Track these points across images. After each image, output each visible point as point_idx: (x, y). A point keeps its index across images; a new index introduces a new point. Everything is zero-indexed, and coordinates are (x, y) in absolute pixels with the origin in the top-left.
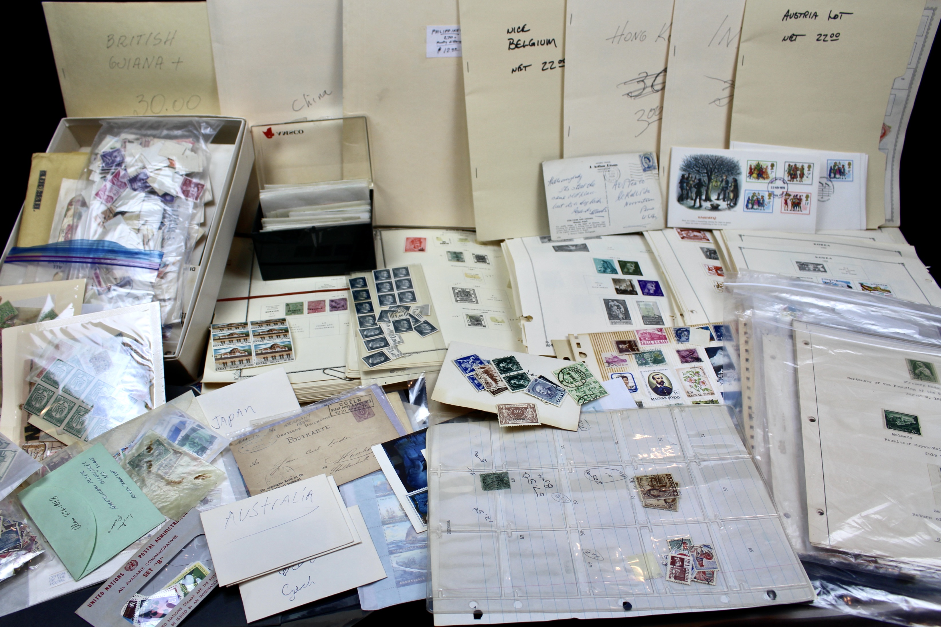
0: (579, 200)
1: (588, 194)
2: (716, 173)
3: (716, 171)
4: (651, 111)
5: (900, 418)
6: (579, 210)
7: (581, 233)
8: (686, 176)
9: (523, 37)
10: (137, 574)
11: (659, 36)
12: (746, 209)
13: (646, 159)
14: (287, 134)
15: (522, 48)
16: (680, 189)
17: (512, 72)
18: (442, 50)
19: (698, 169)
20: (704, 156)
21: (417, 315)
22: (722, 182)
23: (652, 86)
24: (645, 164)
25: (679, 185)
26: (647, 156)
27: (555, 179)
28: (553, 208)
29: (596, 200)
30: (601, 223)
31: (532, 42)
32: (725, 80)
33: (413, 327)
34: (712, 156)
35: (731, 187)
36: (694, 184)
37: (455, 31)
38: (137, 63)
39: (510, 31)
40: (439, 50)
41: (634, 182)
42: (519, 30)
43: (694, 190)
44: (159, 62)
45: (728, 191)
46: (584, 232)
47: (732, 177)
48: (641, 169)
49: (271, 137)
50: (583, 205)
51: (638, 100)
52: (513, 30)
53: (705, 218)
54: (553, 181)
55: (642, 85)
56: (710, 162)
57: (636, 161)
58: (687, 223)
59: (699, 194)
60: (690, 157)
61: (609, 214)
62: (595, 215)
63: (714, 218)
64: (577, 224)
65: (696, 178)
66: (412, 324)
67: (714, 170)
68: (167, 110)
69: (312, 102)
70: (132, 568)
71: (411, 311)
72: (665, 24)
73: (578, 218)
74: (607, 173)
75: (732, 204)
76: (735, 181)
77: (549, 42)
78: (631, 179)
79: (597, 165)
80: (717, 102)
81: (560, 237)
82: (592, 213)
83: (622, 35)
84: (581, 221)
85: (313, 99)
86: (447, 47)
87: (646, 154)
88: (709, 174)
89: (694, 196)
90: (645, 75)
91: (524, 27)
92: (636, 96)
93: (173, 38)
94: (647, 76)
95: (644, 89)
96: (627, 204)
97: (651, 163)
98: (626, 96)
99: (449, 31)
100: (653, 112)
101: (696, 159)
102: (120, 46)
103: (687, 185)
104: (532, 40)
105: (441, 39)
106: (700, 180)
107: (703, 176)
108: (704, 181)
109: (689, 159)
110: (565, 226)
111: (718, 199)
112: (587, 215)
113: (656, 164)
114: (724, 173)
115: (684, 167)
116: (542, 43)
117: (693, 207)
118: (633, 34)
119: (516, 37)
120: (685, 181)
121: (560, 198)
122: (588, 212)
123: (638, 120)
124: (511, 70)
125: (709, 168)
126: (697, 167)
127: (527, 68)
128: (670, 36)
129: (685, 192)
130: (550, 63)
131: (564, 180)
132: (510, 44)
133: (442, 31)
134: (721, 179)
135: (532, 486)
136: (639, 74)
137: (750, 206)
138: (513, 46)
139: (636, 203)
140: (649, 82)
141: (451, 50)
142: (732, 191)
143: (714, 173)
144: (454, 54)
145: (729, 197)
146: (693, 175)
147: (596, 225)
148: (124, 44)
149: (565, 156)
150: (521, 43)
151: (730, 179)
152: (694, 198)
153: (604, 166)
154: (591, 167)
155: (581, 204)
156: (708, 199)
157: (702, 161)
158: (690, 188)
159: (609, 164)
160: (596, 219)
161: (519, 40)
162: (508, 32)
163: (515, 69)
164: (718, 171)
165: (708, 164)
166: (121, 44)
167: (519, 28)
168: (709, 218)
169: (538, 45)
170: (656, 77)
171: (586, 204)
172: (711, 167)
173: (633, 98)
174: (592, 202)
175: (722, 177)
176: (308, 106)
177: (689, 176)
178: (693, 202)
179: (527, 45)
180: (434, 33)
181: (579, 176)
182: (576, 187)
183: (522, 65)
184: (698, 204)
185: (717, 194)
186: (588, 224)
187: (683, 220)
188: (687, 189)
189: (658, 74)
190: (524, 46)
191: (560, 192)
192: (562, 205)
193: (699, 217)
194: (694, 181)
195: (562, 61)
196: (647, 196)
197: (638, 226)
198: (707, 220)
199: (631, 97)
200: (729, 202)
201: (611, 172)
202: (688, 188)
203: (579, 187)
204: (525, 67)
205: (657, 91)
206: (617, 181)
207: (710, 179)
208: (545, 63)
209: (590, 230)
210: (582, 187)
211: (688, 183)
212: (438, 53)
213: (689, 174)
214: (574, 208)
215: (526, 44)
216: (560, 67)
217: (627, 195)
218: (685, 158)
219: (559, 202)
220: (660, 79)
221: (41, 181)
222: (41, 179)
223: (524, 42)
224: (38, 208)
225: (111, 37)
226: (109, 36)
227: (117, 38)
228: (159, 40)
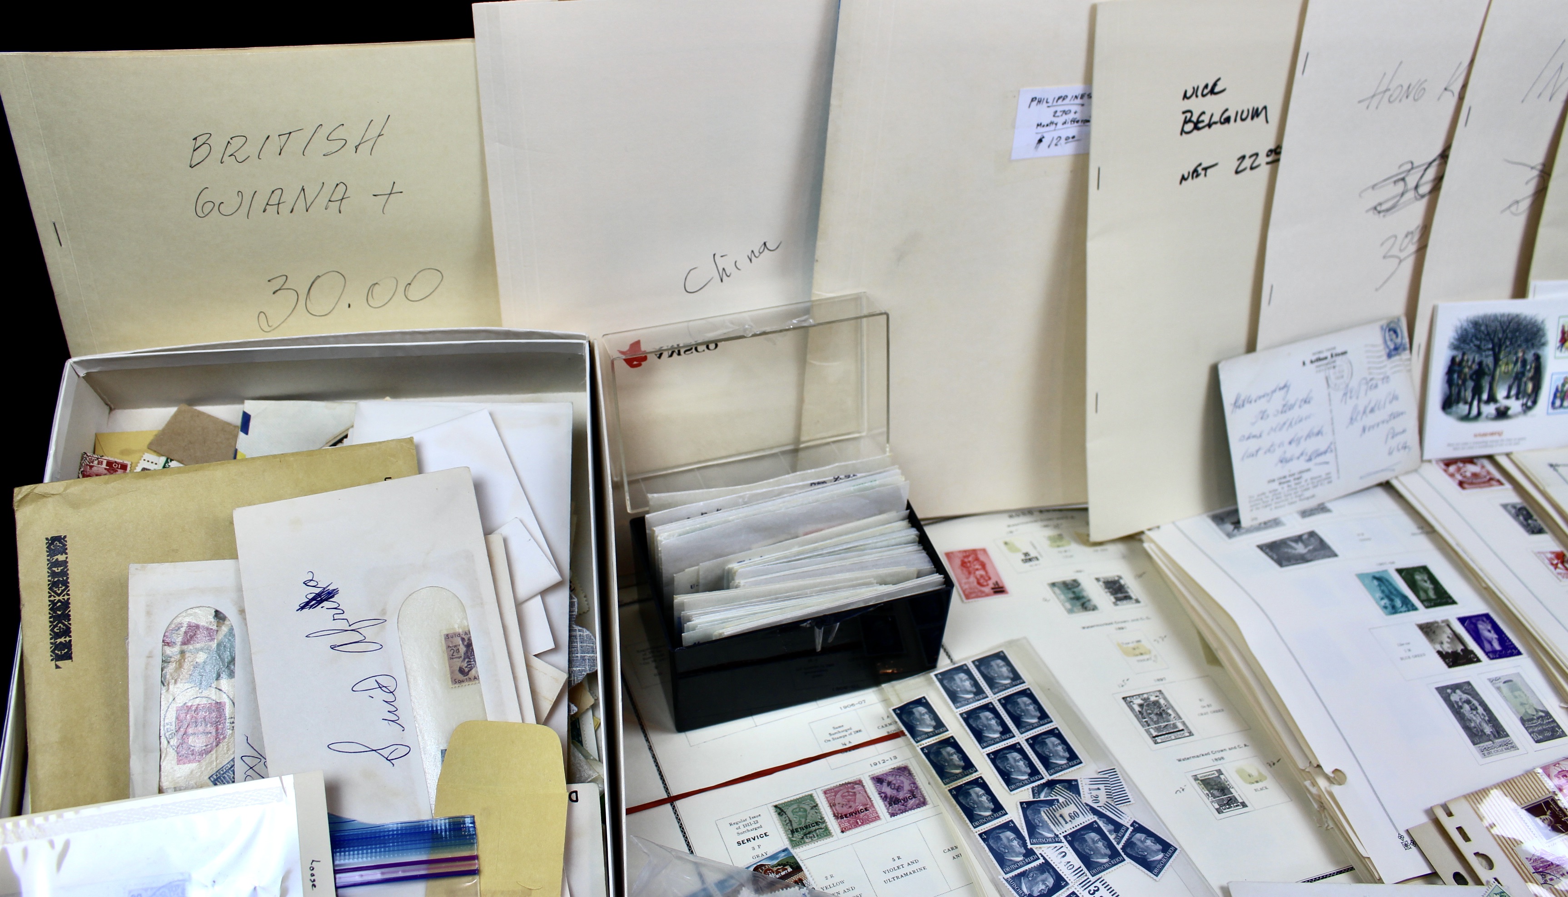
0: (1286, 435)
1: (1301, 421)
2: (1507, 347)
3: (1508, 343)
4: (1406, 236)
6: (1288, 455)
7: (1292, 503)
8: (1458, 360)
9: (1211, 106)
11: (1446, 89)
12: (1551, 410)
13: (1392, 333)
14: (679, 353)
15: (1207, 128)
16: (1446, 386)
17: (1181, 182)
18: (1045, 142)
19: (1477, 343)
20: (1490, 317)
22: (1516, 363)
23: (1416, 187)
24: (1389, 343)
25: (1446, 378)
26: (1392, 325)
27: (1242, 398)
28: (1243, 459)
29: (1316, 430)
30: (1324, 476)
31: (1225, 116)
32: (1533, 165)
34: (1503, 315)
35: (1529, 370)
36: (1471, 372)
37: (1076, 97)
38: (274, 200)
39: (1188, 95)
40: (1040, 141)
41: (1374, 382)
42: (1206, 91)
43: (1470, 384)
44: (338, 197)
45: (1524, 379)
46: (1297, 499)
47: (1532, 352)
48: (1383, 353)
49: (639, 366)
50: (1294, 445)
51: (1391, 218)
52: (1195, 91)
53: (1485, 435)
54: (1240, 402)
55: (1400, 186)
56: (1499, 328)
57: (1375, 338)
58: (1455, 449)
59: (1477, 391)
60: (1467, 321)
61: (1336, 456)
62: (1314, 461)
63: (1500, 434)
64: (1285, 486)
65: (1474, 361)
67: (1504, 342)
68: (349, 306)
69: (730, 269)
72: (1460, 64)
73: (1286, 473)
74: (1332, 371)
75: (1529, 404)
76: (1537, 358)
77: (1256, 114)
78: (1369, 377)
79: (1314, 358)
80: (1513, 209)
81: (1256, 519)
82: (1310, 460)
83: (1388, 90)
84: (1292, 478)
85: (736, 264)
86: (1056, 134)
87: (1391, 322)
88: (1497, 350)
89: (1469, 395)
90: (1409, 166)
91: (1215, 85)
92: (1387, 210)
93: (381, 134)
94: (1412, 168)
95: (1402, 194)
96: (1364, 430)
97: (1399, 340)
98: (1371, 213)
99: (1064, 98)
100: (1410, 237)
101: (1476, 324)
102: (229, 160)
103: (1459, 377)
104: (1226, 110)
105: (1047, 118)
106: (1480, 364)
107: (1487, 356)
108: (1487, 365)
109: (1465, 325)
110: (1263, 494)
111: (1508, 397)
112: (1301, 464)
113: (1407, 340)
114: (1520, 346)
115: (1456, 343)
116: (1244, 116)
117: (1466, 418)
118: (1405, 87)
119: (1197, 105)
120: (1456, 368)
121: (1254, 436)
122: (1303, 458)
123: (1384, 257)
124: (1180, 177)
125: (1496, 340)
126: (1477, 339)
127: (1209, 171)
128: (1464, 86)
129: (1455, 390)
130: (1251, 157)
131: (1260, 398)
132: (1186, 122)
133: (1050, 100)
134: (1514, 359)
136: (1400, 166)
137: (1558, 403)
138: (1189, 127)
139: (1378, 425)
140: (1412, 181)
141: (1063, 141)
142: (1532, 379)
143: (1503, 348)
144: (1069, 149)
145: (1525, 390)
146: (1469, 357)
147: (1317, 482)
148: (241, 156)
149: (1260, 345)
150: (1206, 118)
151: (1530, 356)
152: (1469, 400)
153: (1326, 358)
154: (1304, 364)
155: (1290, 443)
156: (1492, 399)
157: (1487, 326)
158: (1464, 382)
159: (1334, 352)
160: (1317, 470)
161: (1203, 113)
162: (1185, 97)
163: (1186, 176)
164: (1511, 343)
165: (1495, 332)
166: (232, 155)
167: (1206, 86)
168: (1492, 434)
169: (1235, 121)
170: (1426, 170)
171: (1298, 441)
172: (1500, 335)
173: (1382, 214)
174: (1309, 436)
175: (1516, 353)
176: (721, 279)
177: (1462, 360)
178: (1467, 407)
179: (1215, 123)
180: (1035, 103)
181: (1285, 386)
182: (1280, 408)
183: (1200, 165)
184: (1474, 411)
185: (1506, 387)
186: (1303, 483)
187: (1449, 445)
188: (1458, 385)
189: (1430, 164)
190: (1209, 125)
191: (1253, 424)
192: (1257, 451)
193: (1475, 436)
194: (1470, 368)
195: (1276, 152)
196: (1395, 407)
197: (1382, 470)
198: (1489, 438)
199: (1379, 212)
200: (1525, 400)
201: (1337, 369)
202: (1460, 382)
203: (1287, 408)
204: (1205, 169)
205: (1423, 196)
206: (1347, 386)
207: (1496, 361)
208: (1243, 157)
209: (1307, 494)
210: (1291, 407)
211: (1460, 373)
212: (1036, 147)
213: (1464, 354)
214: (1278, 453)
215: (1214, 120)
216: (1268, 163)
217: (1364, 412)
218: (1459, 324)
219: (1253, 445)
220: (1431, 174)
221: (57, 570)
222: (53, 564)
223: (1212, 115)
224: (68, 656)
225: (200, 141)
226: (195, 139)
227: (218, 142)
228: (343, 141)
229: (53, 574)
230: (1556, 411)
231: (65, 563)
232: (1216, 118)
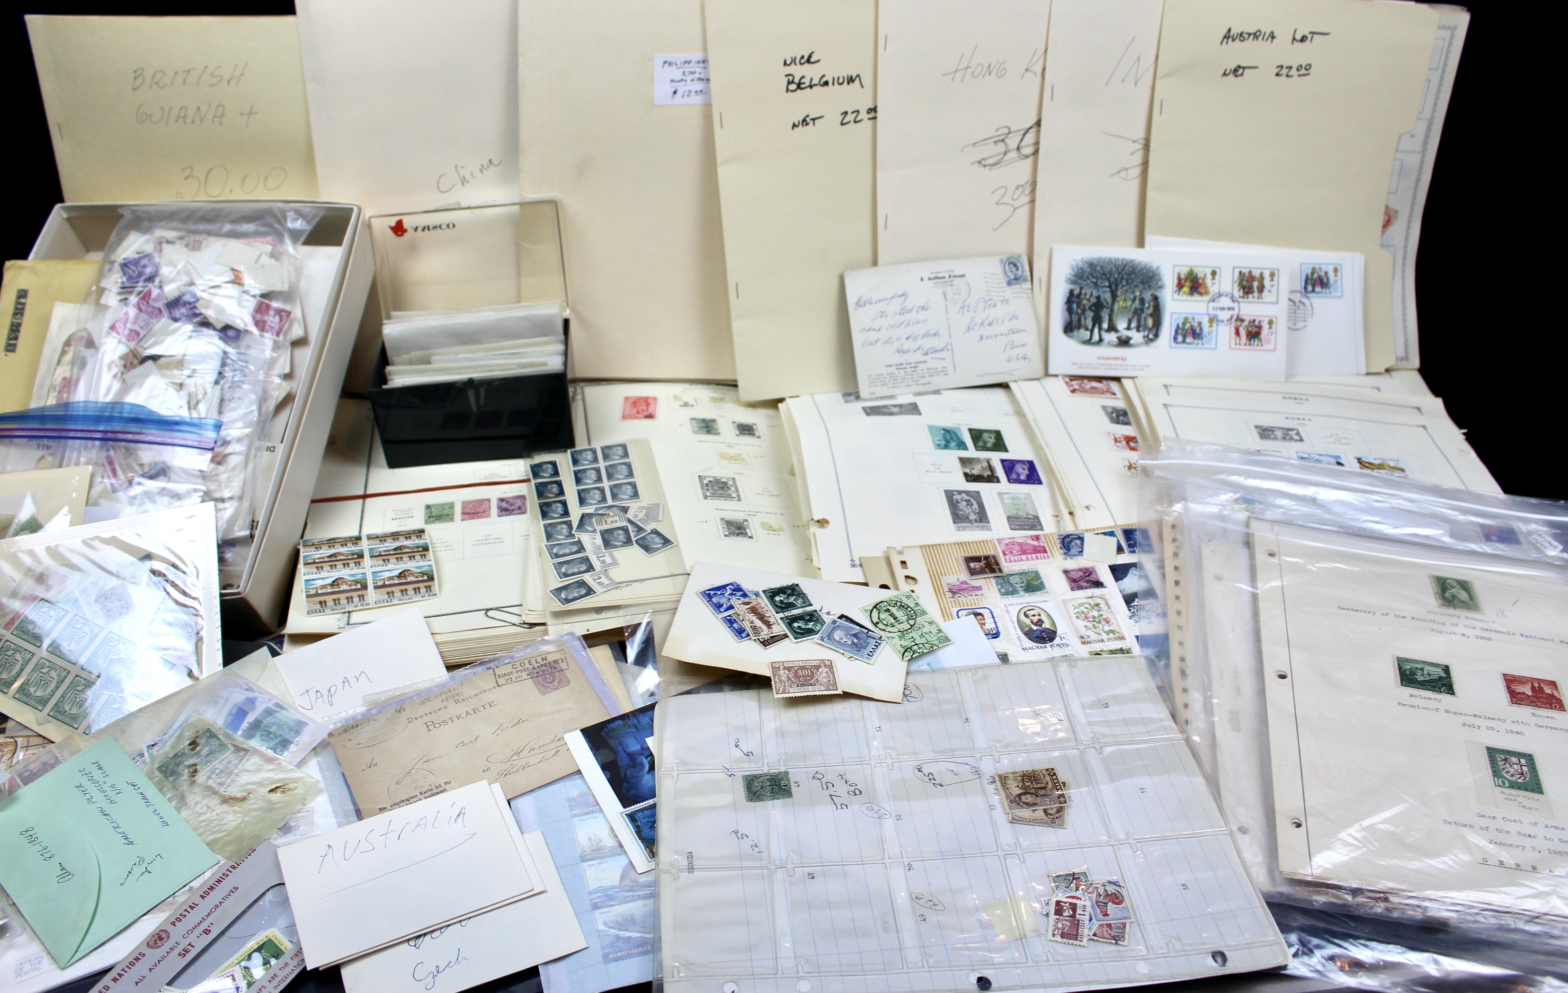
0: (903, 332)
1: (918, 322)
2: (1123, 286)
3: (1125, 283)
4: (1017, 188)
5: (1422, 669)
6: (905, 348)
7: (908, 386)
8: (1076, 292)
9: (810, 72)
10: (168, 953)
11: (1027, 70)
12: (1173, 344)
13: (1011, 266)
14: (429, 229)
15: (809, 89)
16: (1066, 314)
17: (793, 128)
18: (680, 93)
19: (1095, 280)
20: (1104, 260)
21: (641, 520)
22: (1134, 300)
23: (1018, 148)
24: (1009, 274)
26: (1012, 260)
27: (864, 299)
28: (863, 346)
29: (932, 332)
30: (940, 369)
31: (824, 80)
32: (1135, 139)
33: (634, 539)
34: (1117, 259)
35: (1148, 308)
36: (1090, 304)
37: (699, 62)
38: (182, 114)
39: (788, 62)
40: (675, 92)
41: (992, 302)
42: (803, 61)
43: (1090, 314)
44: (219, 114)
45: (1144, 315)
46: (914, 383)
47: (1150, 293)
48: (1003, 281)
49: (402, 235)
50: (910, 340)
51: (996, 172)
52: (794, 61)
53: (1108, 358)
54: (862, 302)
55: (1001, 147)
56: (1114, 270)
57: (995, 269)
58: (1079, 368)
59: (1097, 320)
60: (1082, 261)
61: (953, 355)
62: (930, 356)
63: (1124, 359)
64: (902, 371)
65: (1091, 295)
66: (632, 534)
67: (1121, 282)
68: (231, 191)
69: (468, 177)
70: (159, 943)
71: (630, 515)
72: (1036, 50)
73: (904, 362)
74: (949, 288)
75: (1151, 336)
76: (1156, 298)
77: (851, 80)
78: (987, 298)
79: (931, 276)
80: (1123, 174)
81: (874, 393)
82: (926, 354)
83: (968, 67)
84: (908, 366)
85: (471, 173)
86: (687, 88)
87: (1011, 257)
88: (1114, 287)
89: (1090, 324)
90: (1007, 131)
91: (810, 56)
92: (993, 165)
93: (242, 75)
94: (1010, 133)
95: (1005, 153)
96: (982, 338)
97: (1019, 273)
98: (976, 165)
99: (690, 62)
100: (1020, 190)
101: (1091, 265)
102: (154, 86)
103: (1078, 307)
104: (823, 76)
105: (678, 75)
106: (1098, 298)
107: (1104, 292)
108: (1106, 300)
109: (1080, 264)
110: (881, 375)
111: (1128, 328)
112: (918, 356)
113: (1028, 274)
114: (1136, 286)
115: (1073, 278)
116: (841, 81)
117: (1089, 342)
118: (986, 67)
119: (798, 71)
120: (1075, 299)
121: (874, 330)
122: (918, 352)
123: (997, 203)
124: (791, 125)
125: (1112, 279)
126: (1093, 277)
127: (816, 121)
128: (1044, 69)
129: (1075, 318)
130: (853, 113)
131: (880, 301)
132: (789, 83)
133: (679, 63)
134: (1132, 297)
135: (827, 793)
136: (997, 130)
137: (1180, 338)
138: (793, 87)
139: (996, 336)
140: (1013, 142)
141: (693, 94)
142: (1151, 315)
143: (1120, 286)
144: (699, 100)
145: (1145, 325)
146: (1087, 291)
147: (933, 372)
148: (161, 84)
149: (880, 261)
150: (807, 81)
151: (1147, 296)
152: (1090, 327)
153: (944, 278)
154: (922, 279)
155: (907, 339)
156: (1112, 328)
157: (1102, 267)
158: (1084, 311)
159: (952, 274)
160: (932, 362)
161: (803, 77)
162: (785, 64)
163: (797, 124)
164: (1127, 283)
165: (1111, 273)
166: (156, 83)
167: (803, 57)
168: (1115, 359)
169: (833, 84)
170: (1024, 135)
171: (916, 338)
172: (1116, 276)
173: (988, 168)
174: (925, 335)
175: (1133, 292)
176: (463, 184)
177: (1080, 293)
178: (1088, 333)
179: (816, 85)
180: (666, 65)
181: (903, 295)
182: (898, 312)
183: (808, 116)
184: (1096, 337)
185: (1126, 320)
186: (919, 371)
187: (1073, 364)
188: (1078, 313)
189: (1028, 130)
190: (811, 87)
191: (874, 320)
192: (876, 341)
193: (1099, 358)
194: (1089, 300)
195: (874, 110)
196: (1015, 324)
197: (1000, 373)
198: (1113, 362)
199: (985, 166)
200: (1146, 333)
201: (954, 287)
202: (1080, 311)
203: (904, 311)
204: (813, 120)
205: (1027, 157)
206: (965, 301)
207: (1114, 297)
208: (846, 113)
209: (923, 381)
210: (909, 311)
211: (1079, 304)
212: (673, 97)
213: (1081, 288)
214: (896, 345)
215: (813, 83)
216: (869, 119)
217: (982, 324)
218: (1074, 263)
219: (873, 336)
220: (1030, 138)
221: (19, 307)
222: (18, 303)
223: (811, 80)
224: (13, 351)
225: (139, 73)
226: (135, 72)
227: (148, 75)
228: (219, 78)
229: (16, 308)
230: (1178, 345)
231: (24, 304)
232: (816, 81)
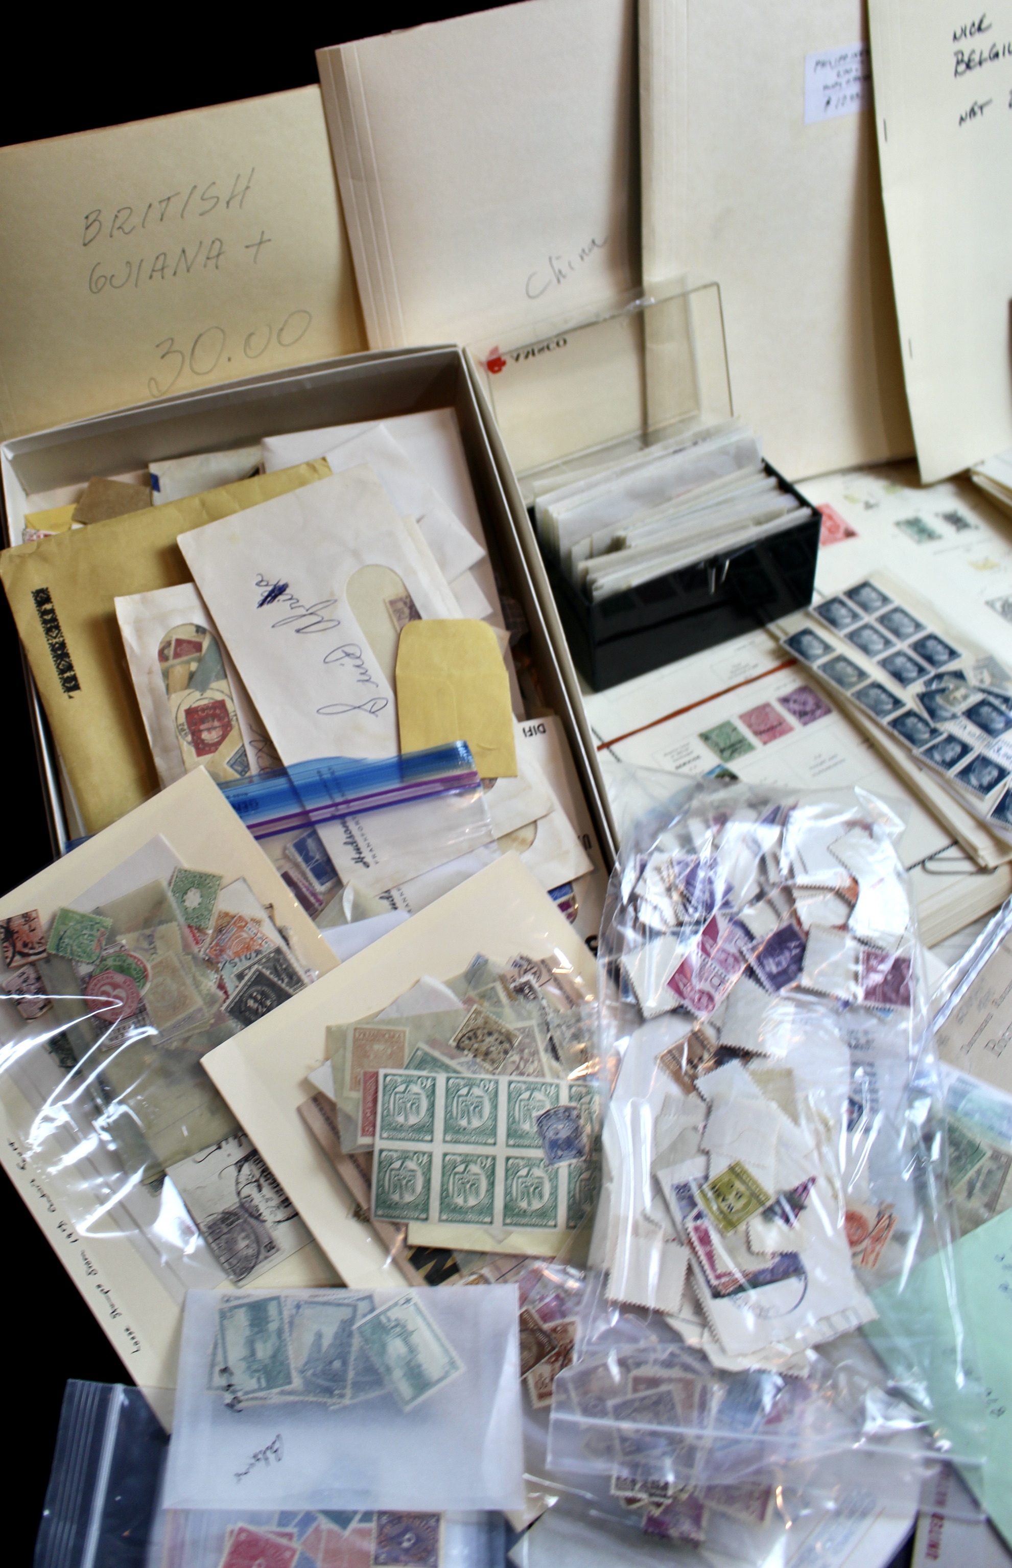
9: (979, 44)
14: (533, 354)
15: (979, 66)
17: (960, 123)
18: (833, 103)
21: (993, 686)
31: (994, 51)
37: (857, 55)
38: (159, 266)
39: (958, 35)
40: (828, 103)
42: (973, 31)
44: (214, 253)
49: (500, 370)
52: (964, 32)
69: (565, 270)
71: (973, 681)
85: (570, 264)
86: (841, 94)
91: (981, 22)
93: (247, 188)
99: (844, 58)
102: (116, 233)
104: (994, 46)
105: (832, 79)
119: (967, 45)
124: (959, 119)
127: (985, 109)
132: (958, 63)
133: (833, 62)
138: (962, 67)
141: (848, 99)
144: (854, 107)
148: (128, 227)
150: (976, 58)
161: (973, 52)
162: (955, 37)
163: (964, 116)
166: (120, 228)
167: (973, 25)
169: (1004, 55)
176: (559, 281)
179: (986, 60)
180: (819, 67)
183: (976, 104)
190: (981, 63)
204: (981, 107)
212: (825, 109)
215: (983, 57)
221: (48, 617)
222: (43, 613)
223: (981, 54)
224: (77, 687)
225: (91, 218)
226: (87, 217)
227: (107, 218)
228: (216, 199)
229: (45, 622)
231: (52, 611)
232: (986, 55)
